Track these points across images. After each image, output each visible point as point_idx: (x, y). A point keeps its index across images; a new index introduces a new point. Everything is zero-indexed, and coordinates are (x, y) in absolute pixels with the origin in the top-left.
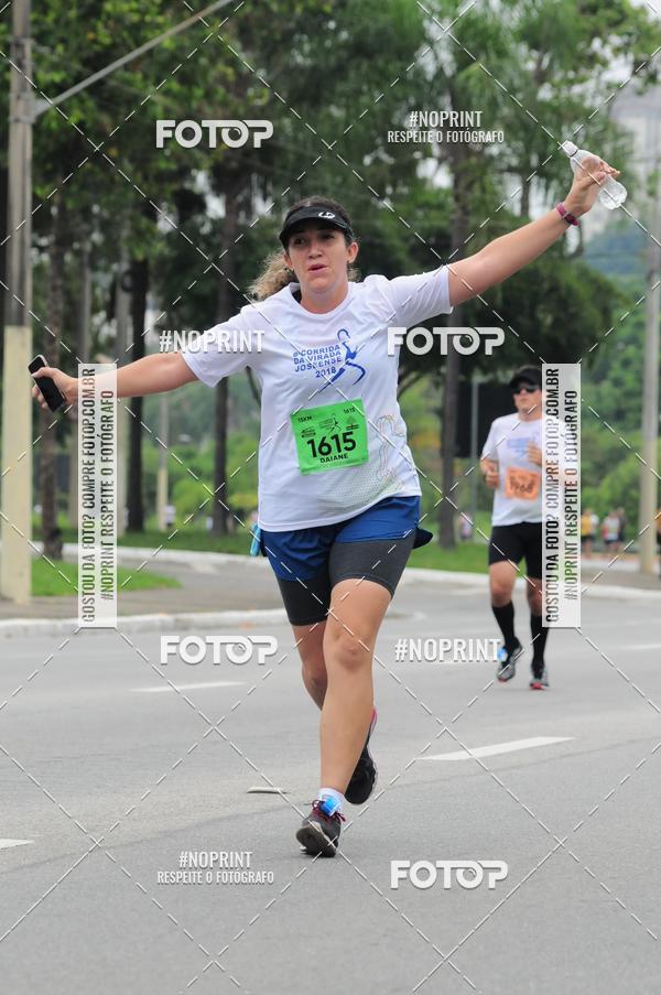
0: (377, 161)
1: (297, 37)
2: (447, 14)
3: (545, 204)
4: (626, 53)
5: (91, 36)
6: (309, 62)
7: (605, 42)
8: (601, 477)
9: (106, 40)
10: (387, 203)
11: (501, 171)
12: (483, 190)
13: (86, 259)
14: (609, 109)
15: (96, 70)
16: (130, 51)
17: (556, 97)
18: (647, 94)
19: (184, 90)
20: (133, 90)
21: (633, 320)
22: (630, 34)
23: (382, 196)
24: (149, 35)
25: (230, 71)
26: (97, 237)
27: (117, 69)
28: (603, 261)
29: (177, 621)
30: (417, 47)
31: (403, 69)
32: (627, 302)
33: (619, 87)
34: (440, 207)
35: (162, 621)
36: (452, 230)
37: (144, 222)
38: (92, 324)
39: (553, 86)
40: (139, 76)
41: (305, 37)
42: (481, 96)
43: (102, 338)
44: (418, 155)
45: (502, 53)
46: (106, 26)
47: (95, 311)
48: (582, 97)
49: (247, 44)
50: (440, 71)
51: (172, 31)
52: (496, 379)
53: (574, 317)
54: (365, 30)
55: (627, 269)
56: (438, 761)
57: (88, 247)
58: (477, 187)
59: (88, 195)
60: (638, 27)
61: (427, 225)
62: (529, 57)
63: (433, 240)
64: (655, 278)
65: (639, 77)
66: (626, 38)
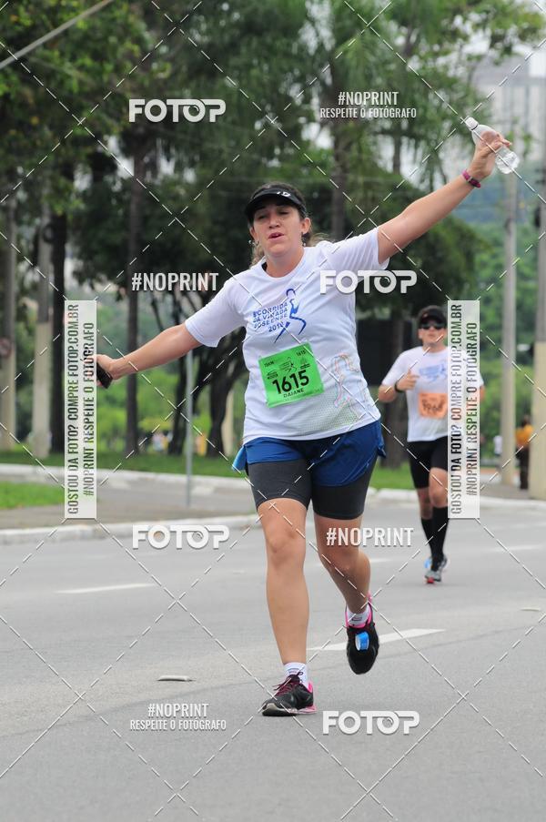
0: (267, 126)
1: (195, 18)
3: (414, 161)
4: (484, 28)
5: (14, 18)
6: (206, 39)
7: (465, 19)
9: (28, 23)
10: (275, 163)
11: (376, 134)
12: (360, 150)
13: (12, 214)
14: (470, 77)
15: (18, 48)
16: (48, 31)
17: (424, 68)
18: (503, 64)
19: (97, 65)
20: (52, 66)
21: (493, 262)
22: (487, 12)
23: (271, 156)
24: (65, 17)
25: (136, 48)
26: (21, 195)
27: (38, 47)
28: (466, 211)
29: (95, 531)
30: (301, 25)
31: (289, 45)
32: (488, 247)
33: (480, 58)
34: (323, 165)
35: (82, 531)
37: (62, 181)
38: (18, 272)
39: (421, 58)
40: (57, 53)
41: (202, 18)
42: (357, 68)
43: (27, 283)
44: (302, 120)
45: (376, 28)
46: (27, 10)
47: (20, 259)
48: (446, 67)
49: (151, 25)
50: (321, 46)
51: (85, 14)
52: (374, 315)
53: (441, 261)
54: (255, 11)
55: (487, 218)
57: (13, 204)
58: (354, 147)
59: (13, 158)
60: (495, 6)
61: (311, 181)
62: (399, 33)
63: (316, 195)
64: (513, 227)
65: (496, 49)
66: (484, 16)
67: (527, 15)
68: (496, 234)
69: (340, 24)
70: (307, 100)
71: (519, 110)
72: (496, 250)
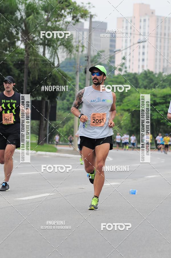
0: (5, 41)
2: (24, 3)
3: (48, 53)
4: (70, 14)
7: (65, 11)
8: (64, 125)
10: (8, 52)
11: (38, 44)
12: (33, 49)
14: (66, 28)
17: (52, 25)
18: (76, 25)
21: (72, 84)
22: (71, 9)
23: (6, 51)
28: (64, 68)
30: (16, 11)
31: (12, 17)
32: (71, 79)
33: (69, 23)
34: (22, 53)
36: (25, 60)
39: (51, 22)
42: (32, 24)
44: (16, 40)
45: (38, 13)
48: (59, 25)
50: (22, 17)
52: (36, 99)
53: (57, 83)
54: (2, 6)
55: (71, 71)
56: (20, 200)
58: (31, 49)
60: (74, 7)
61: (18, 58)
62: (45, 15)
63: (20, 62)
64: (78, 73)
65: (74, 20)
66: (70, 10)
67: (83, 10)
68: (73, 75)
69: (27, 11)
70: (17, 34)
71: (81, 38)
72: (73, 80)
